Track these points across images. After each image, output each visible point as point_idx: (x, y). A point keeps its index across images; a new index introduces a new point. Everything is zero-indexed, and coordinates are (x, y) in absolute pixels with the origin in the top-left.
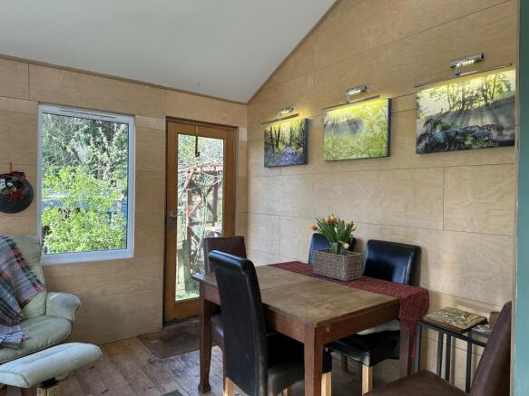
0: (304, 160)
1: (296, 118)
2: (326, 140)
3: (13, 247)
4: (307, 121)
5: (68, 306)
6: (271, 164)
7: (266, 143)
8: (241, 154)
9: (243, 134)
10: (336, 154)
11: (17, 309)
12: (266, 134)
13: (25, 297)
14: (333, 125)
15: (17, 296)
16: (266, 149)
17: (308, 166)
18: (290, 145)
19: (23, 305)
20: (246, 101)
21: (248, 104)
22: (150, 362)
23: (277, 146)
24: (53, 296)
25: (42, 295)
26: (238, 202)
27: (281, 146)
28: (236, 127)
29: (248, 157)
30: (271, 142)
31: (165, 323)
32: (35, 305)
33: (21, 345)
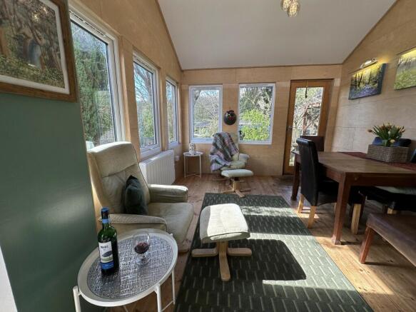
0: (378, 91)
1: (375, 65)
2: (398, 75)
3: (230, 136)
4: (384, 66)
5: (245, 158)
6: (353, 97)
7: (352, 85)
8: (334, 93)
9: (337, 83)
10: (405, 84)
11: (230, 156)
12: (352, 80)
13: (233, 153)
14: (405, 64)
15: (230, 153)
16: (351, 89)
17: (380, 95)
18: (368, 84)
19: (232, 156)
20: (341, 61)
21: (343, 64)
22: (274, 185)
23: (359, 85)
24: (241, 154)
25: (237, 154)
26: (329, 121)
27: (362, 85)
28: (332, 79)
29: (339, 96)
30: (355, 84)
31: (283, 174)
32: (235, 157)
33: (230, 167)
